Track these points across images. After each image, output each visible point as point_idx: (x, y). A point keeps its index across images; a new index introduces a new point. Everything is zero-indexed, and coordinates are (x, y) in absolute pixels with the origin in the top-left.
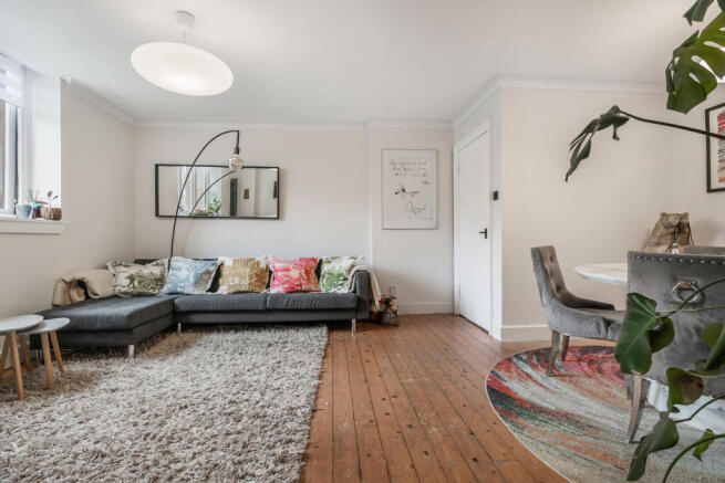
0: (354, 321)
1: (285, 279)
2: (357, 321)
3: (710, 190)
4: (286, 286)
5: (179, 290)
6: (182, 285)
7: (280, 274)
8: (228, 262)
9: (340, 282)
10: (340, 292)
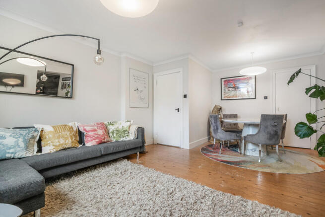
0: (138, 153)
1: (96, 136)
2: (140, 153)
3: (222, 100)
4: (98, 140)
5: (8, 155)
6: (11, 151)
7: (90, 133)
8: (48, 129)
9: (126, 135)
10: (127, 140)
